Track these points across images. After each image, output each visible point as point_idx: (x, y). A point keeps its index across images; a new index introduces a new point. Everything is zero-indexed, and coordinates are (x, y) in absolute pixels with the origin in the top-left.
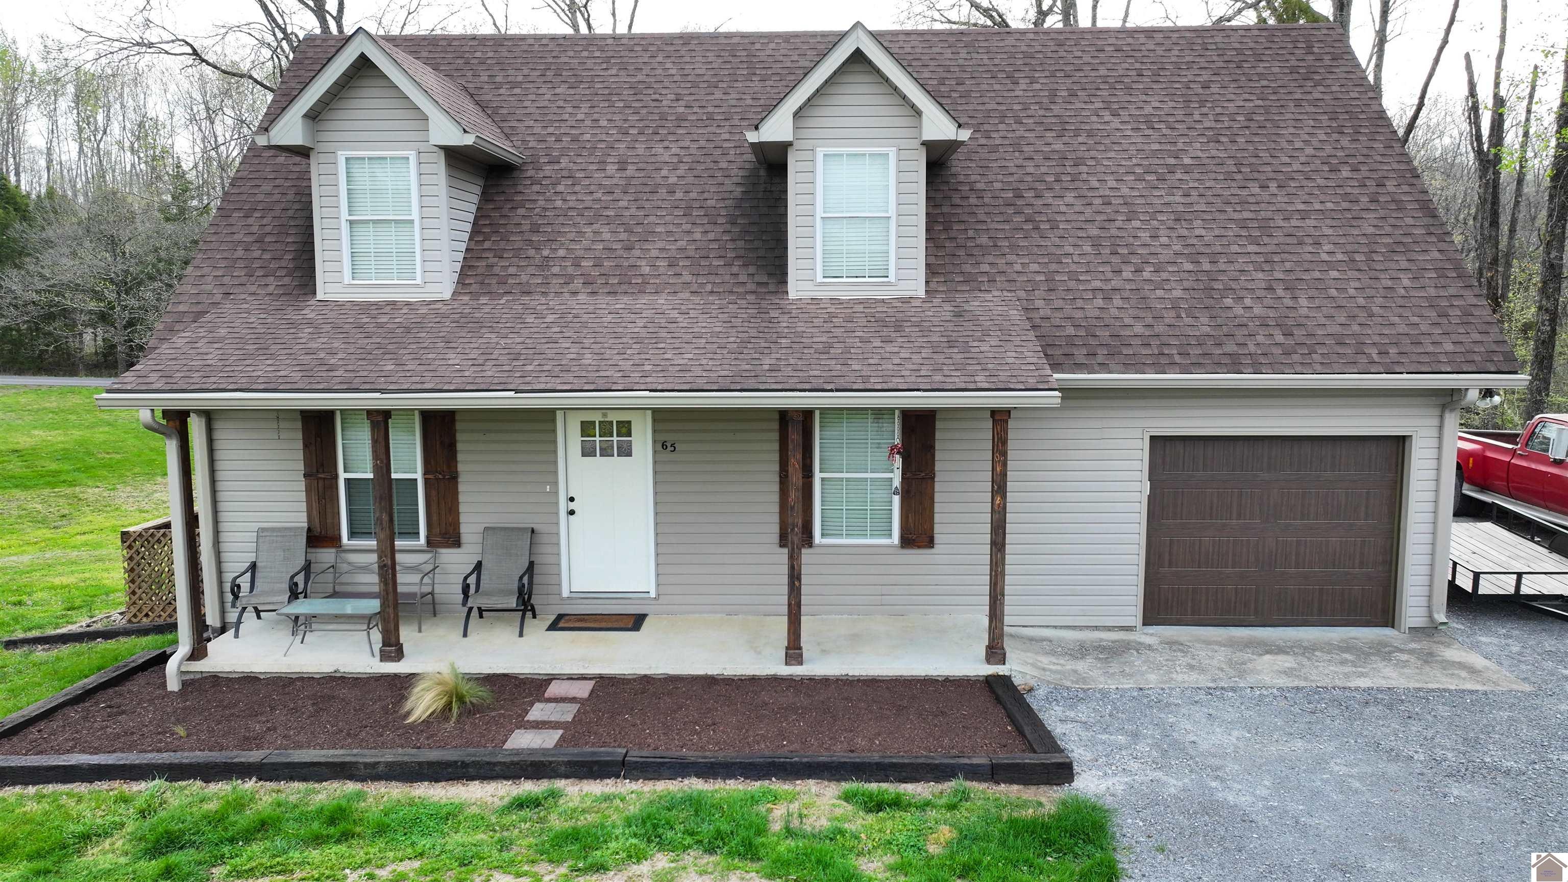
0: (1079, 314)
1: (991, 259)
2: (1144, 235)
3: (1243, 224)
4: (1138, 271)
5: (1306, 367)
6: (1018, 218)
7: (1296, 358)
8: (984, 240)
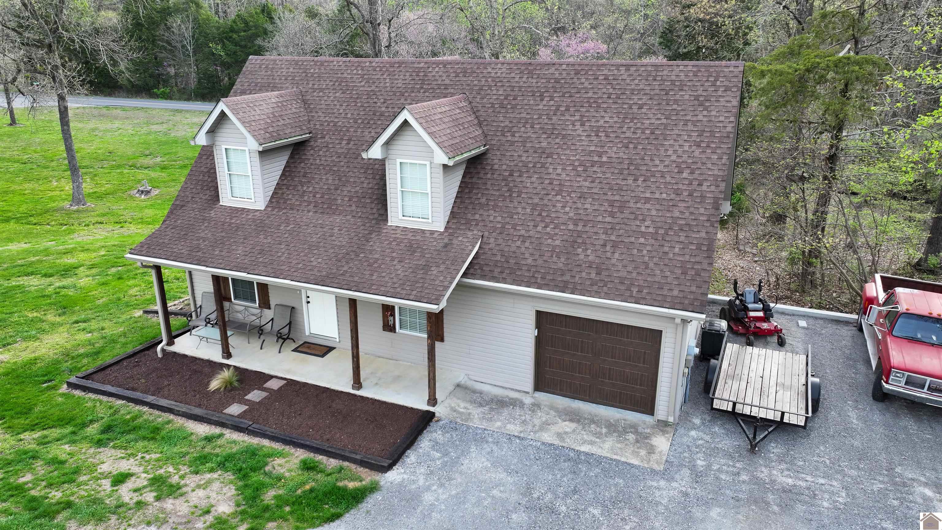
0: (506, 249)
1: (481, 212)
2: (559, 205)
3: (612, 204)
4: (546, 227)
5: (597, 294)
6: (505, 189)
7: (595, 288)
8: (483, 200)
